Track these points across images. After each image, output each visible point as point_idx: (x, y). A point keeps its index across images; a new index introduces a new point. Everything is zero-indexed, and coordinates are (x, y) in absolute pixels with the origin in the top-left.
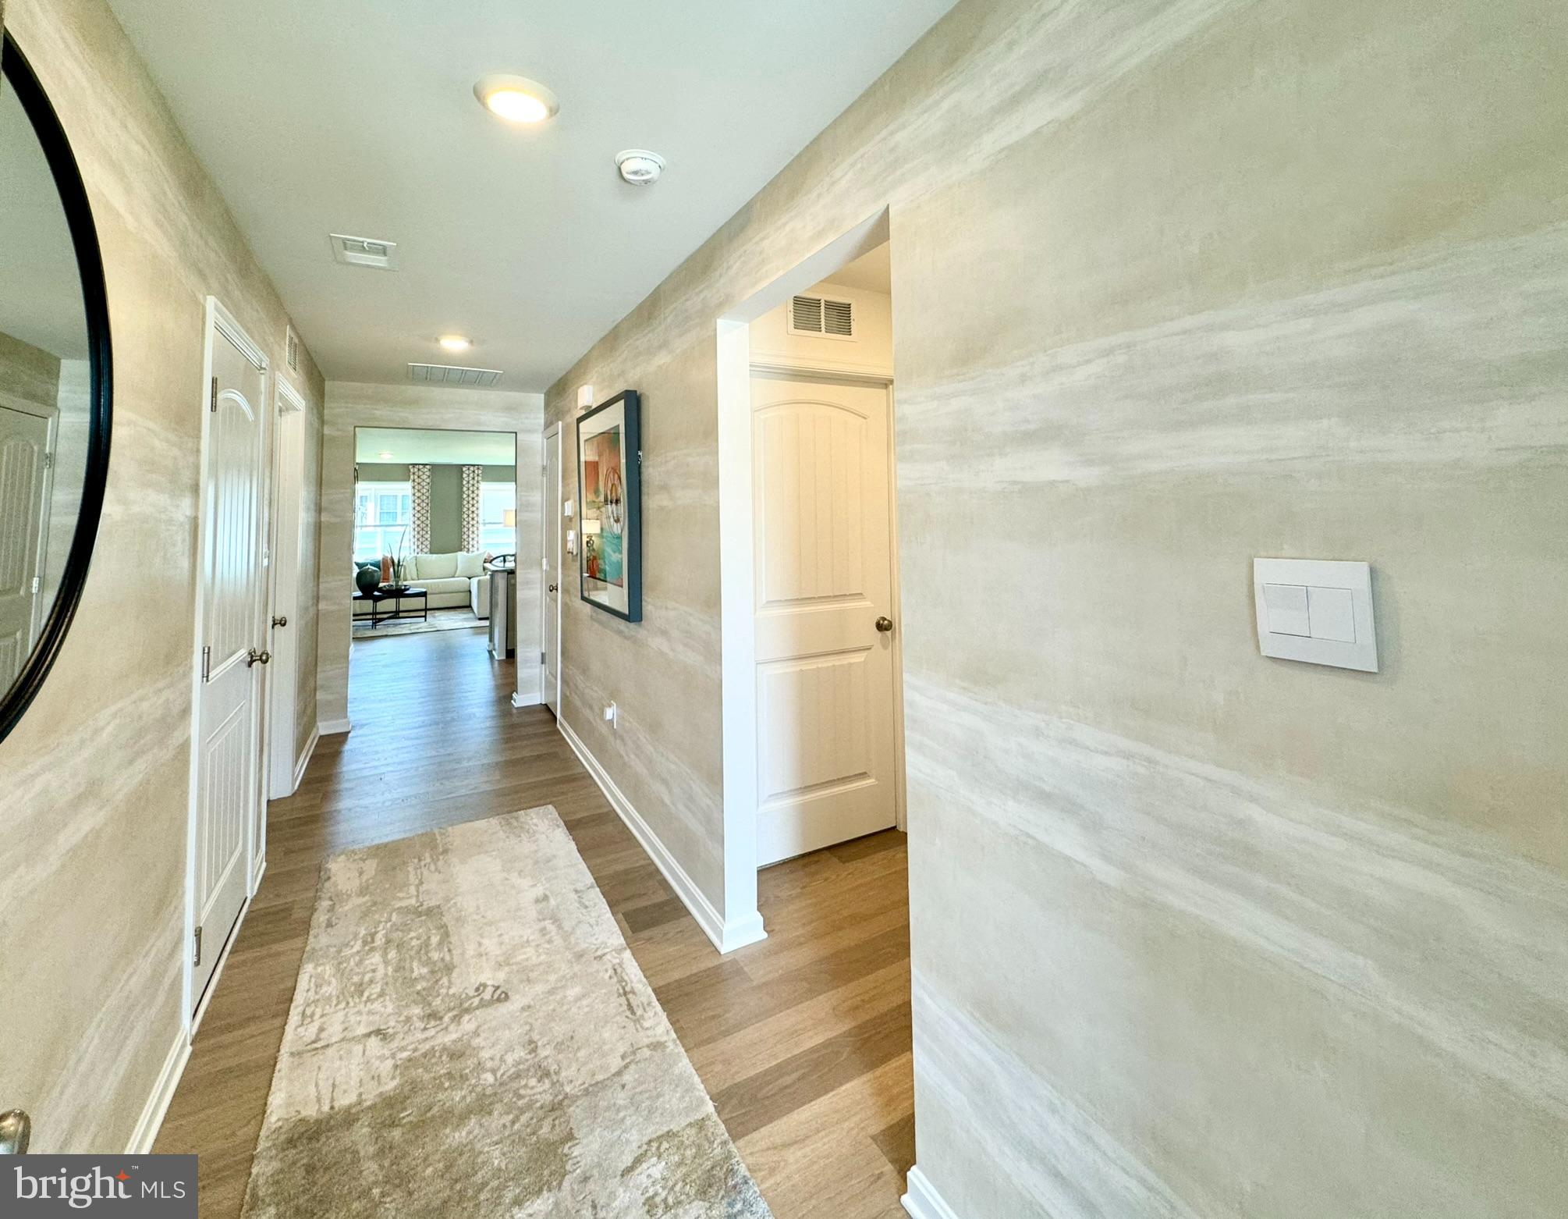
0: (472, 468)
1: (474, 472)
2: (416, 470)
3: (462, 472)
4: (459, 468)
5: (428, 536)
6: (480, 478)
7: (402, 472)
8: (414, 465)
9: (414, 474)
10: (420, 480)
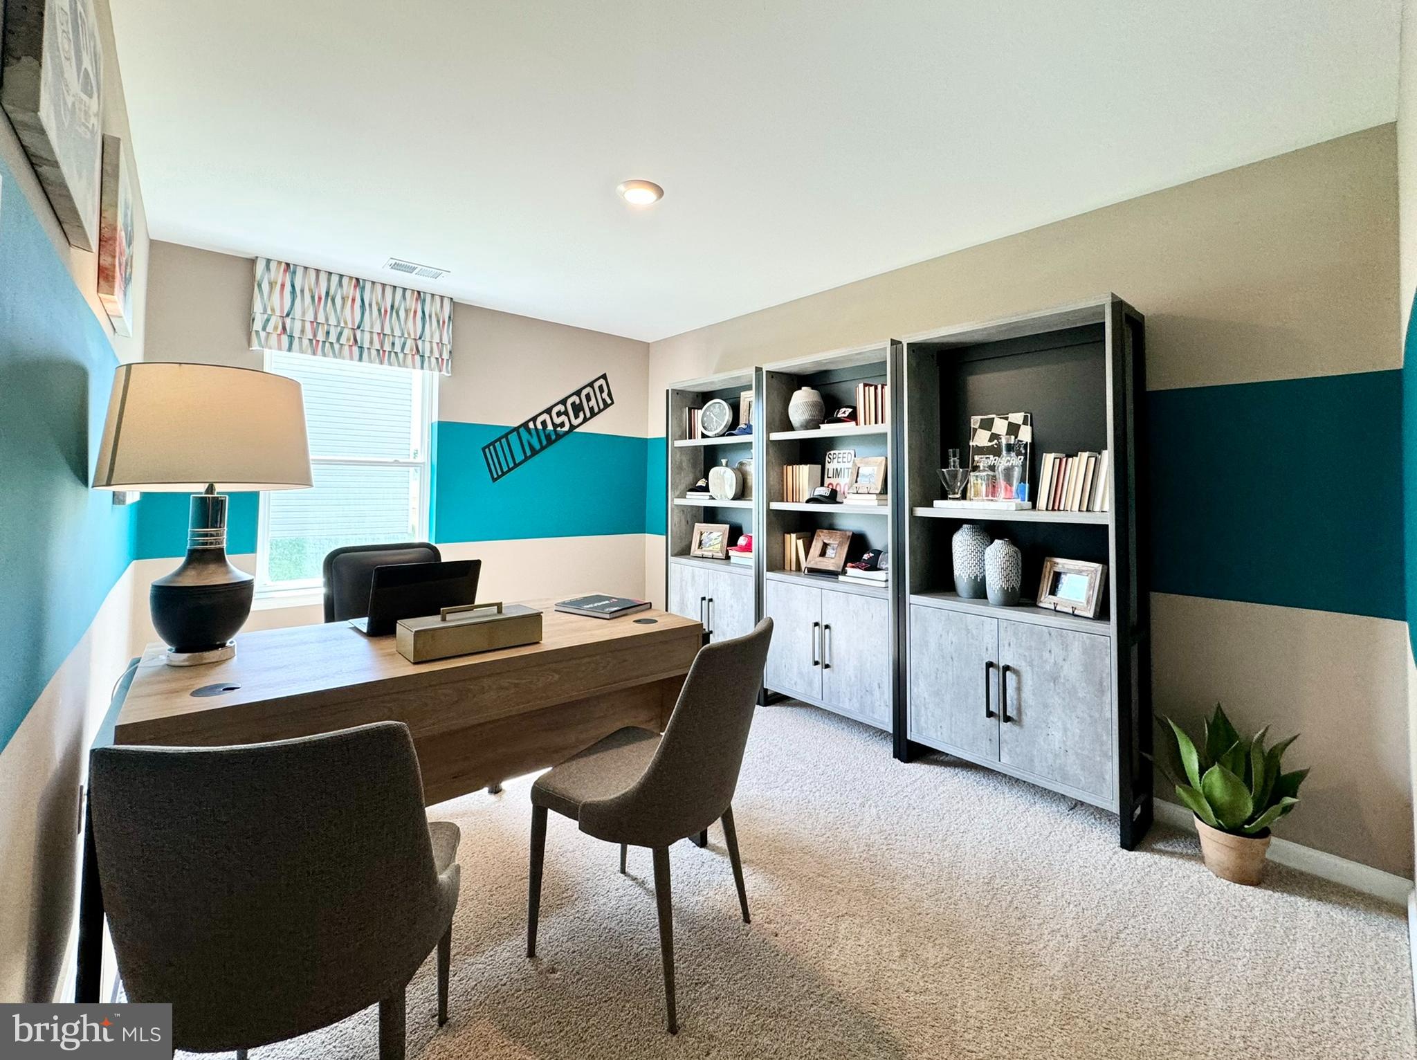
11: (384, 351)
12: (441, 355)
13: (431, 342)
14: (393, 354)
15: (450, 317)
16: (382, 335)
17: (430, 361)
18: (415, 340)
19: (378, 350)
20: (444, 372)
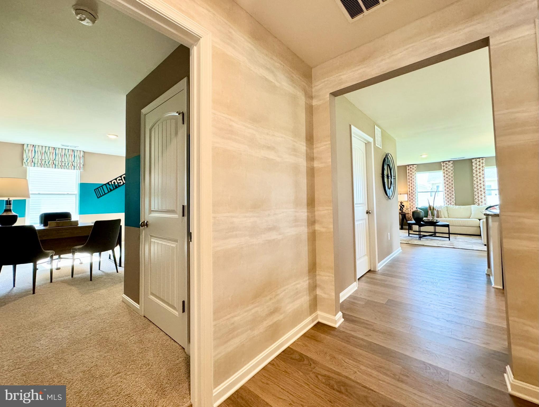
0: (478, 160)
1: (480, 161)
2: (445, 164)
3: (472, 162)
4: (470, 160)
5: (453, 196)
6: (484, 165)
7: (437, 166)
8: (443, 162)
9: (444, 166)
10: (447, 169)
11: (62, 166)
12: (80, 166)
13: (77, 163)
14: (65, 166)
15: (83, 156)
16: (62, 161)
17: (76, 168)
18: (72, 162)
19: (61, 166)
20: (81, 170)
